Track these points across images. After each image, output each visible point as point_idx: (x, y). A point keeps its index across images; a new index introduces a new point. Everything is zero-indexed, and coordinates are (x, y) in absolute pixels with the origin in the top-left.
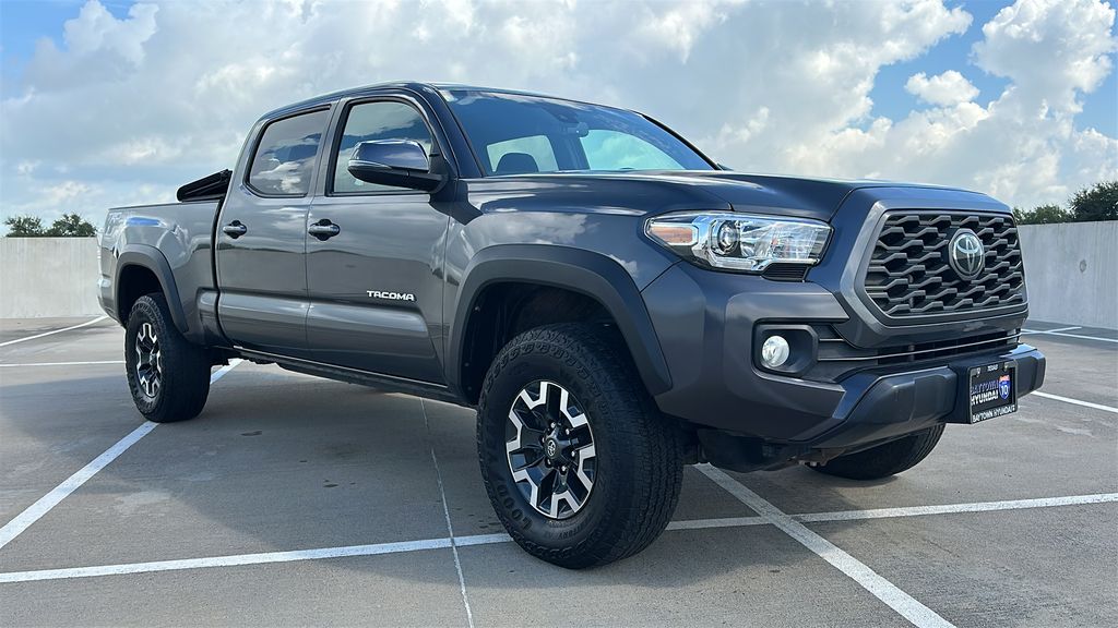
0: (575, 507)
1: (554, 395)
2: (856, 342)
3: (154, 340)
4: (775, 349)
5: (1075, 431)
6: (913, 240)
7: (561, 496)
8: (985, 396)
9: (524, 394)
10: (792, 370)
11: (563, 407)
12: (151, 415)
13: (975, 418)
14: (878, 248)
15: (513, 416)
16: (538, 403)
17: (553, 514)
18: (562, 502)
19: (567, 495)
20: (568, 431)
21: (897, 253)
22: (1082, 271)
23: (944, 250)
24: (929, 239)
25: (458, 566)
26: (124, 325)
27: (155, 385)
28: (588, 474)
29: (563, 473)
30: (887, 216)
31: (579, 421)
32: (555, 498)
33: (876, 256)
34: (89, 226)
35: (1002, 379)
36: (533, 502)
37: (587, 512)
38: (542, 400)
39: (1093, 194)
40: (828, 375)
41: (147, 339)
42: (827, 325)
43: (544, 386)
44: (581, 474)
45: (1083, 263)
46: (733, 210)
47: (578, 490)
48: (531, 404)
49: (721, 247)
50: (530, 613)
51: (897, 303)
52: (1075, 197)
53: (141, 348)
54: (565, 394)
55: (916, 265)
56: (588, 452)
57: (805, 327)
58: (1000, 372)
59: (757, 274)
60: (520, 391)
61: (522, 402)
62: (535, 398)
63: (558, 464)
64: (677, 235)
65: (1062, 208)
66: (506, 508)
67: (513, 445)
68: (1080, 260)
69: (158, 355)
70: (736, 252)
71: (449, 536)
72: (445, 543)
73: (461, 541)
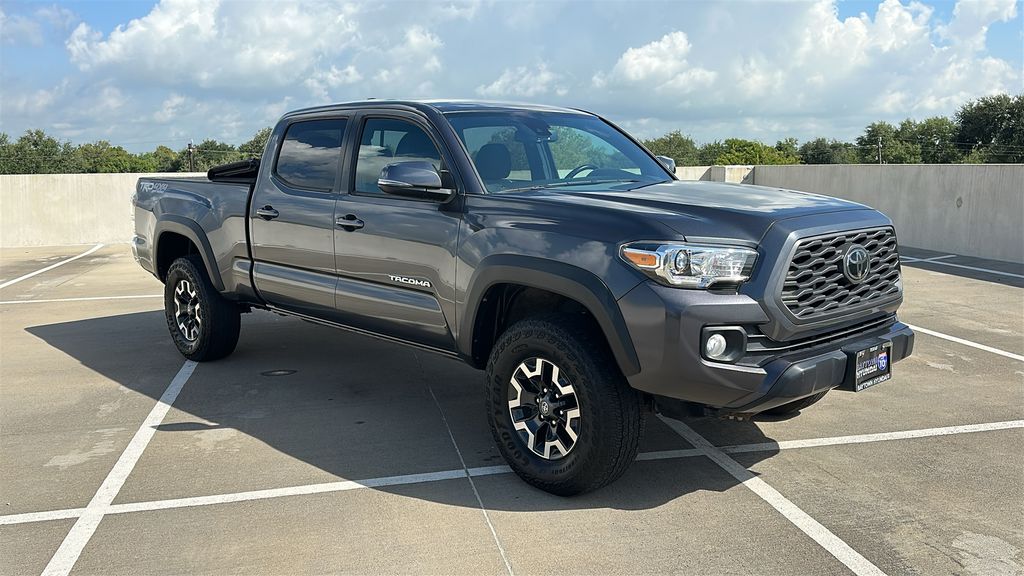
0: (564, 452)
1: (547, 370)
2: (774, 337)
3: (193, 294)
4: (716, 343)
5: (940, 366)
6: (817, 258)
7: (553, 443)
8: (867, 370)
9: (523, 366)
10: (728, 359)
11: (555, 379)
12: (192, 357)
13: (859, 388)
14: (792, 268)
15: (513, 381)
16: (534, 374)
17: (546, 455)
18: (553, 448)
19: (557, 443)
20: (557, 396)
21: (804, 269)
22: (958, 207)
23: (840, 263)
24: (828, 255)
25: (476, 493)
26: (164, 281)
27: (194, 332)
28: (574, 429)
29: (554, 426)
30: (800, 242)
31: (568, 390)
32: (548, 445)
33: (790, 273)
34: (52, 141)
35: (880, 356)
36: (530, 446)
37: (573, 456)
38: (538, 372)
39: (979, 108)
40: (754, 362)
41: (185, 293)
42: (753, 327)
43: (539, 362)
44: (568, 429)
45: (960, 200)
46: (685, 241)
47: (567, 441)
48: (529, 375)
49: (677, 269)
50: (537, 531)
51: (805, 306)
52: (961, 110)
53: (180, 300)
54: (556, 370)
55: (818, 276)
56: (574, 413)
57: (737, 328)
58: (880, 351)
59: (704, 289)
60: (520, 363)
61: (521, 372)
62: (532, 370)
63: (549, 419)
64: (644, 258)
65: (950, 119)
66: (509, 449)
67: (514, 404)
68: (958, 197)
69: (197, 307)
70: (688, 272)
71: (463, 468)
72: (460, 474)
73: (475, 472)
